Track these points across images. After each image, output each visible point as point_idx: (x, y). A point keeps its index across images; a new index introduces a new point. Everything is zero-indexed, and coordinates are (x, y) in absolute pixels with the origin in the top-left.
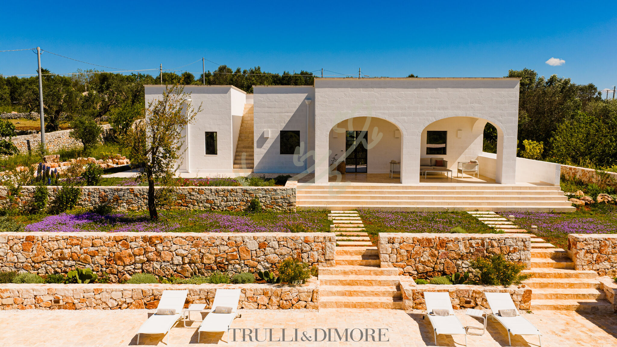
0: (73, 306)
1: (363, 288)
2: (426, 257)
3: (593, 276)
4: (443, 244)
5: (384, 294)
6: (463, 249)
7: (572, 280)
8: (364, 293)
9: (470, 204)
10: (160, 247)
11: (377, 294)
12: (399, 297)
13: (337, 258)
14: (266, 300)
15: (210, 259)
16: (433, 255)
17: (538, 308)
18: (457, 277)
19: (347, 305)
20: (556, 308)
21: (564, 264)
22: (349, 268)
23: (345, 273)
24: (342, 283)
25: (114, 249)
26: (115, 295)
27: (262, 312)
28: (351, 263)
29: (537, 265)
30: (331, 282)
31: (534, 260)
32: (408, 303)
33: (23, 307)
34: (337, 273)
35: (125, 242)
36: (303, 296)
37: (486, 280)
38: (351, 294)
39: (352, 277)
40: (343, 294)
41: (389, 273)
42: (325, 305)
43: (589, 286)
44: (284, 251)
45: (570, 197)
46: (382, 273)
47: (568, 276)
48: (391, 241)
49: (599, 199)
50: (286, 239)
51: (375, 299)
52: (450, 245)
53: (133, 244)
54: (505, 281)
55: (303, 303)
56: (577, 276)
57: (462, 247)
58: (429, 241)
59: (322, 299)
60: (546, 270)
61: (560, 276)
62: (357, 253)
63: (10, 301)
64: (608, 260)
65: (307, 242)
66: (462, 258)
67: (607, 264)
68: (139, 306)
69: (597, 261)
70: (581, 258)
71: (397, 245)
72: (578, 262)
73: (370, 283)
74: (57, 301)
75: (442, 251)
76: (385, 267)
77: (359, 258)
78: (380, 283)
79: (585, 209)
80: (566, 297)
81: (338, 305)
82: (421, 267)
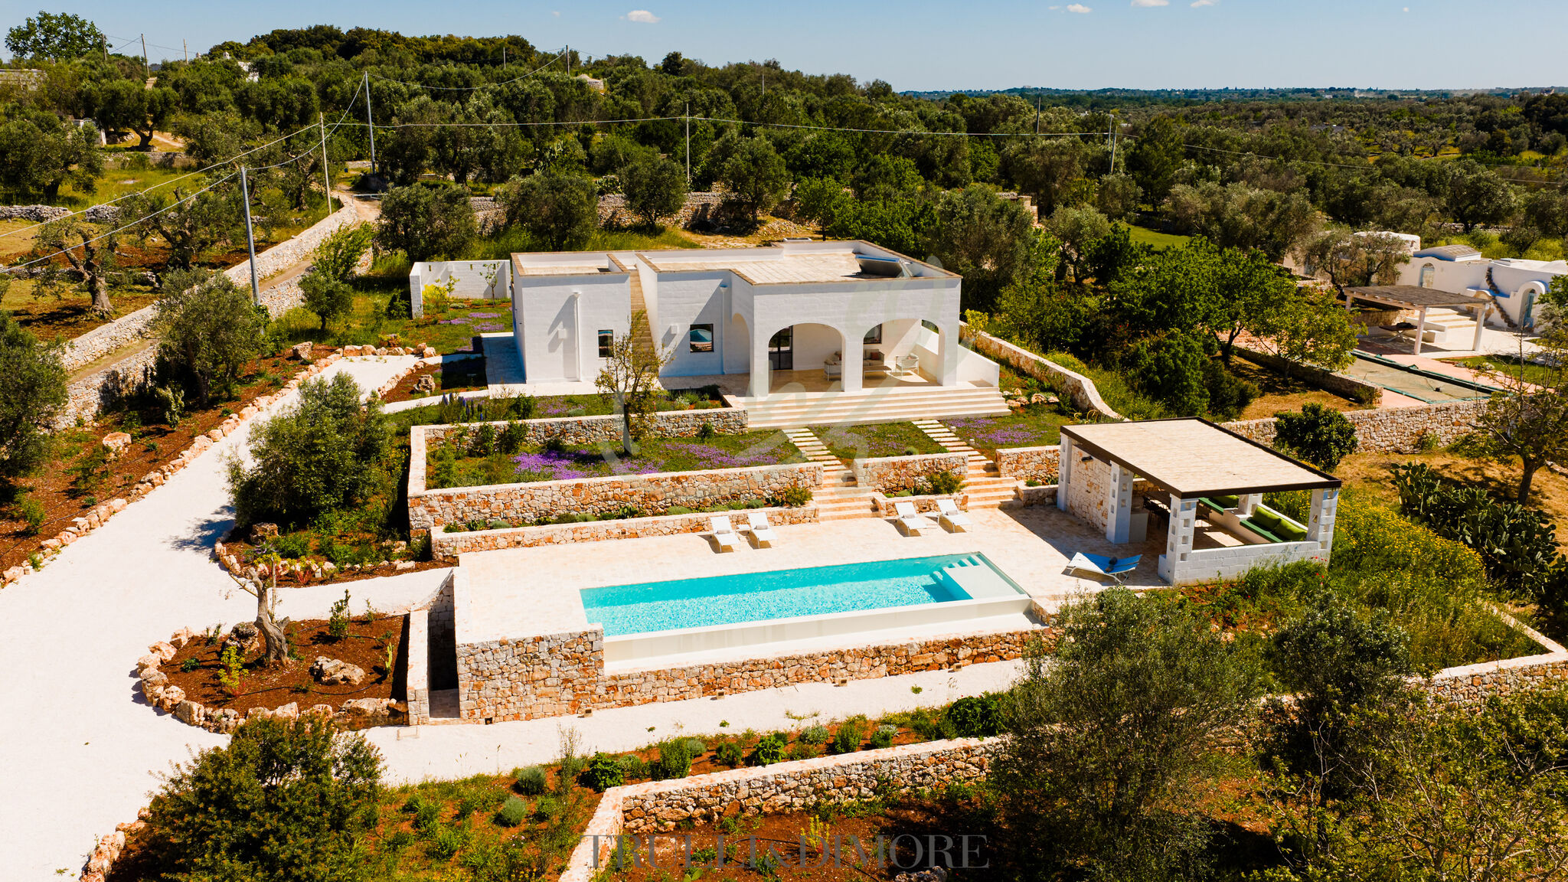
0: (636, 535)
1: (848, 504)
2: (891, 476)
3: (1012, 481)
4: (904, 465)
5: (864, 507)
6: (919, 469)
7: (997, 486)
8: (850, 508)
9: (914, 413)
10: (685, 484)
11: (859, 508)
12: (875, 509)
13: (825, 482)
14: (781, 519)
15: (726, 492)
16: (897, 475)
17: (973, 508)
18: (915, 489)
19: (839, 518)
20: (985, 507)
21: (992, 473)
22: (833, 490)
23: (832, 494)
24: (832, 502)
25: (649, 489)
26: (668, 524)
27: (779, 527)
28: (834, 485)
29: (973, 476)
30: (823, 502)
31: (971, 472)
32: (883, 512)
33: (598, 539)
34: (826, 494)
35: (657, 482)
36: (808, 514)
37: (936, 491)
38: (840, 509)
39: (836, 497)
40: (834, 510)
41: (865, 491)
42: (823, 519)
43: (1008, 489)
44: (784, 480)
45: (1008, 398)
46: (860, 491)
47: (994, 483)
48: (866, 466)
49: (1034, 400)
50: (785, 471)
51: (858, 512)
52: (909, 465)
53: (664, 484)
54: (950, 490)
55: (808, 519)
56: (1001, 482)
57: (918, 466)
58: (894, 464)
59: (821, 515)
60: (979, 479)
61: (988, 483)
62: (837, 477)
63: (588, 535)
64: (1023, 468)
65: (801, 472)
66: (918, 475)
67: (1022, 471)
68: (686, 531)
69: (1016, 470)
70: (1004, 468)
71: (870, 469)
72: (1002, 471)
73: (852, 500)
74: (624, 533)
75: (904, 470)
76: (861, 486)
77: (840, 481)
78: (860, 499)
79: (1021, 411)
80: (993, 498)
81: (833, 518)
82: (888, 485)
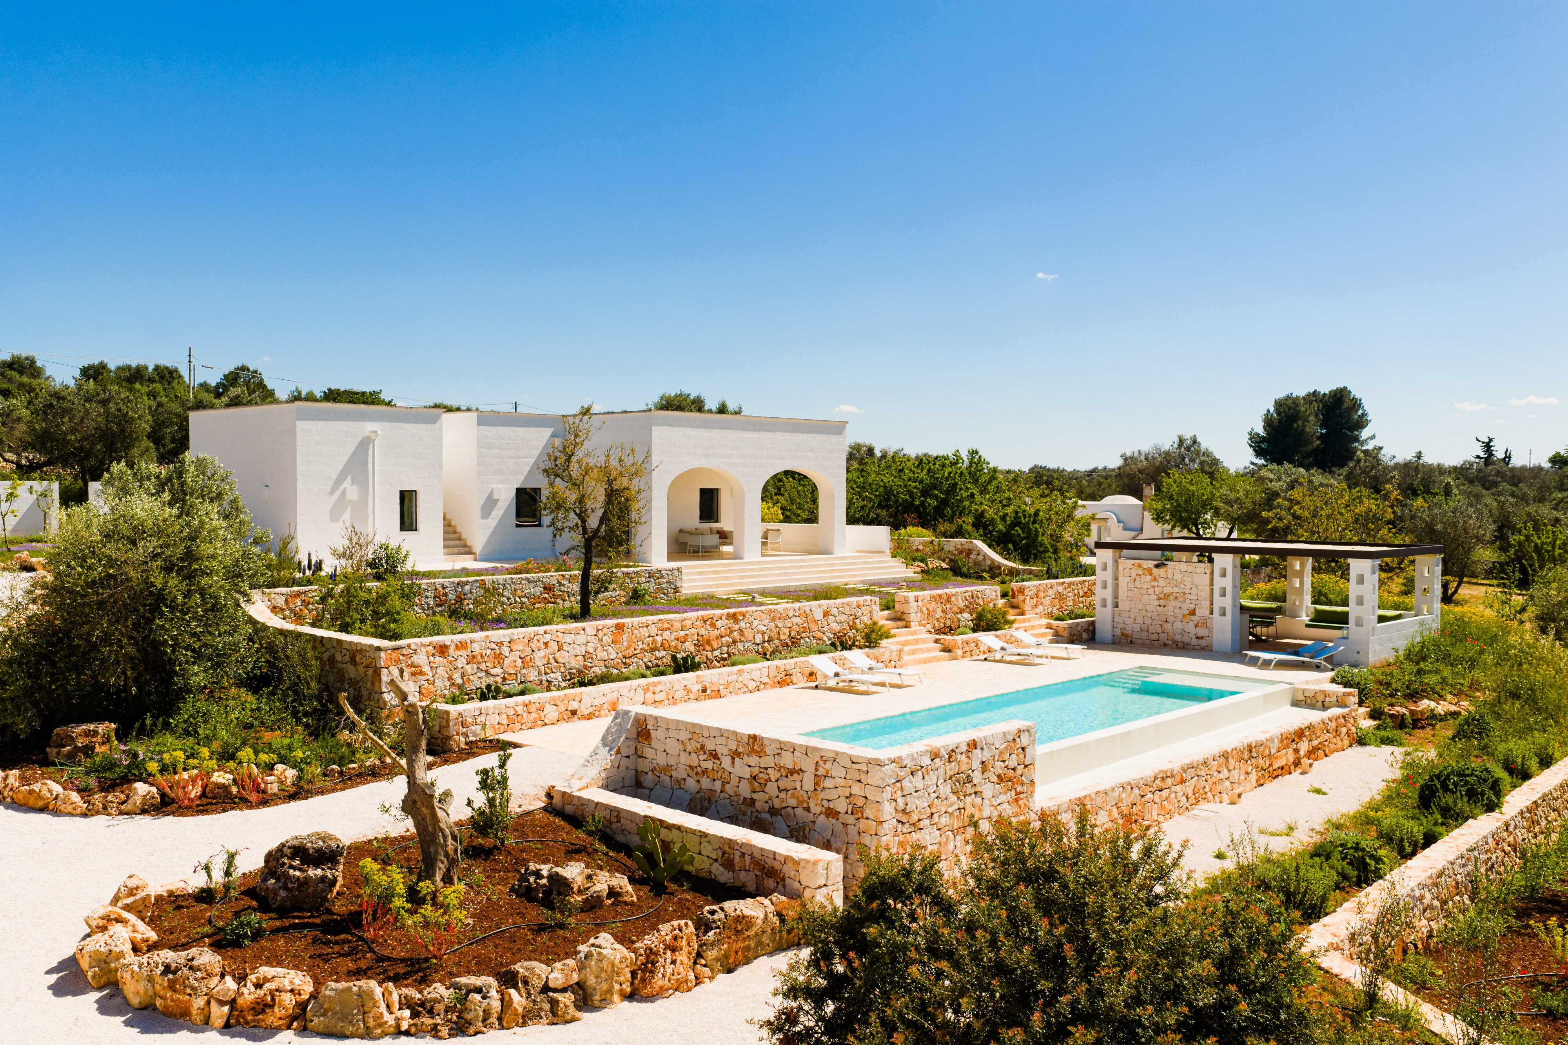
0: (722, 693)
1: (919, 647)
2: (939, 614)
4: (948, 600)
5: (934, 649)
7: (1030, 624)
8: (922, 651)
11: (931, 650)
12: (947, 650)
15: (785, 635)
16: (943, 612)
25: (702, 632)
32: (958, 653)
38: (913, 652)
41: (922, 633)
45: (905, 563)
46: (918, 633)
49: (930, 565)
50: (843, 605)
52: (953, 599)
54: (1001, 626)
56: (1029, 620)
57: (960, 601)
58: (940, 596)
59: (904, 657)
64: (1042, 603)
65: (859, 606)
66: (961, 611)
67: (1041, 608)
69: (1036, 605)
70: (1027, 603)
71: (920, 603)
72: (1026, 608)
73: (918, 642)
75: (949, 606)
76: (915, 626)
78: (923, 641)
79: (925, 576)
